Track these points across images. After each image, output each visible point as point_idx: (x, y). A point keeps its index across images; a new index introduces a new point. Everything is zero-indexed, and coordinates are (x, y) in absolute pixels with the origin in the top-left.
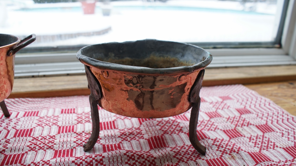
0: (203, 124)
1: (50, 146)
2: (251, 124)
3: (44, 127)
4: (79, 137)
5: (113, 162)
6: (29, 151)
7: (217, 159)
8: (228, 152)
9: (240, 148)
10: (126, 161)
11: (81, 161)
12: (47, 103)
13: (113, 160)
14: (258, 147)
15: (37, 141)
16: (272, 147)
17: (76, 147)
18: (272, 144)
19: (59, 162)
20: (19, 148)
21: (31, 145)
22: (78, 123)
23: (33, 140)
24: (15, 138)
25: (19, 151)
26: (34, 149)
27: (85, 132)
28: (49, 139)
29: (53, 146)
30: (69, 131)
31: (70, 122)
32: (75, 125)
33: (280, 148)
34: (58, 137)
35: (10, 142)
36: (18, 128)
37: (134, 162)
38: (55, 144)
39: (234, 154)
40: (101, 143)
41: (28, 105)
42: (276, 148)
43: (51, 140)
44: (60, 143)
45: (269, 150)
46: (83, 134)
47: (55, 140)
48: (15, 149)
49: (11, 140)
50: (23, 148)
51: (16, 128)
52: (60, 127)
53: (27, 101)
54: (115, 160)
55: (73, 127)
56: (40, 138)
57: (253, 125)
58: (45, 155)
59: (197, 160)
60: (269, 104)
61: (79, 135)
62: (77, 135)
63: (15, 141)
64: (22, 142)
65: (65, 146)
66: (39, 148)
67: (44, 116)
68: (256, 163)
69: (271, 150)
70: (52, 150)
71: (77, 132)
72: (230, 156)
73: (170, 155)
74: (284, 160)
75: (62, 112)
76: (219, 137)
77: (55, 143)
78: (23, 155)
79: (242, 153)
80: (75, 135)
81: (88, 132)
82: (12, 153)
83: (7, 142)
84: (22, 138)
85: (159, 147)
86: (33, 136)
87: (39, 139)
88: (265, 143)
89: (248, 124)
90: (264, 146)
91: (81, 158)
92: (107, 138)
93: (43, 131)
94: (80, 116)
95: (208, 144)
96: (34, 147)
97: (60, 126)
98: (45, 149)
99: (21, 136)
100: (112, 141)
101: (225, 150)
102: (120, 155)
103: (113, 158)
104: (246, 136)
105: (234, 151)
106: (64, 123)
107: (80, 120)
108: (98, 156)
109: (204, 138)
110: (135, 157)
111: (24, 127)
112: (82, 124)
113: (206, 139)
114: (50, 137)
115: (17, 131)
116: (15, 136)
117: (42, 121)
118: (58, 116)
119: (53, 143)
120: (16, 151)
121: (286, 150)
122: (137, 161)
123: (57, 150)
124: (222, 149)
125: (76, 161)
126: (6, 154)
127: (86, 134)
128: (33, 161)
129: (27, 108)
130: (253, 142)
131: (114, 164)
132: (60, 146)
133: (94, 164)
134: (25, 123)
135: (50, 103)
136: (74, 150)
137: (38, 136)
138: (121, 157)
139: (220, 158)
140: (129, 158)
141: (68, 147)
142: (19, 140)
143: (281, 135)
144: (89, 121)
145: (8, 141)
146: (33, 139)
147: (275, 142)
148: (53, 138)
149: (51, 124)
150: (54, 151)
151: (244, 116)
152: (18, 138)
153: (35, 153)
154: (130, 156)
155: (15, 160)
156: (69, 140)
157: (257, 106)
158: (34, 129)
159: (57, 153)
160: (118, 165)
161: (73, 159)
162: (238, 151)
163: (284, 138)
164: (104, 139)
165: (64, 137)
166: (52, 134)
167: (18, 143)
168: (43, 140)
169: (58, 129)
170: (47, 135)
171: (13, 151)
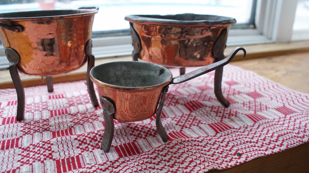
0: (196, 96)
1: (45, 128)
2: (241, 93)
3: (34, 112)
4: (75, 117)
5: (117, 135)
6: (24, 135)
7: (218, 123)
8: (227, 116)
9: (236, 112)
10: (131, 132)
11: (84, 137)
12: (30, 92)
14: (252, 110)
15: (30, 126)
16: (265, 109)
17: (74, 126)
18: (264, 106)
19: (61, 140)
20: (11, 134)
21: (24, 129)
22: (70, 106)
24: (4, 125)
25: (12, 136)
26: (29, 133)
27: (80, 112)
29: (48, 128)
30: (63, 113)
31: (62, 106)
32: (67, 107)
33: (272, 109)
34: (51, 120)
36: (5, 116)
37: (139, 132)
38: (51, 126)
39: (233, 117)
40: (99, 120)
41: (9, 95)
42: (268, 109)
43: (45, 123)
44: (56, 125)
45: (263, 111)
46: (79, 114)
47: (50, 123)
48: (8, 135)
50: (17, 133)
51: (2, 117)
52: (51, 112)
53: (7, 92)
55: (66, 110)
57: (244, 93)
58: (42, 137)
59: (199, 125)
60: (254, 76)
62: (72, 116)
63: (5, 127)
64: (13, 128)
65: (62, 126)
66: (34, 131)
67: (31, 103)
68: (254, 122)
69: (265, 111)
70: (49, 131)
71: (72, 113)
72: (229, 120)
73: (172, 124)
74: (278, 118)
75: (50, 98)
76: (215, 105)
77: (50, 125)
78: (18, 139)
79: (240, 115)
80: (70, 116)
81: (84, 112)
82: (5, 139)
84: (12, 124)
87: (32, 124)
88: (258, 106)
89: (239, 93)
90: (258, 109)
91: (83, 135)
93: (33, 116)
94: (70, 100)
95: (206, 111)
96: (29, 131)
97: (51, 110)
98: (41, 131)
99: (10, 122)
101: (223, 115)
102: (123, 128)
103: (117, 132)
104: (240, 102)
105: (233, 115)
106: (55, 107)
107: (71, 103)
108: (100, 131)
109: (202, 106)
110: (139, 128)
111: (12, 115)
112: (74, 107)
113: (203, 107)
114: (43, 121)
117: (30, 108)
118: (46, 102)
119: (48, 125)
120: (8, 137)
121: (278, 109)
122: (141, 131)
123: (55, 131)
124: (221, 115)
125: (79, 138)
127: (81, 115)
128: (31, 143)
129: (9, 99)
130: (247, 107)
131: (118, 137)
132: (57, 127)
133: (98, 138)
134: (11, 111)
135: (34, 91)
136: (72, 129)
137: (30, 121)
138: (125, 130)
139: (221, 122)
140: (132, 130)
141: (65, 127)
142: (9, 127)
143: (270, 99)
144: (81, 104)
146: (25, 124)
147: (266, 104)
148: (47, 122)
149: (41, 109)
150: (51, 132)
151: (233, 87)
152: (7, 126)
153: (31, 136)
155: (11, 145)
156: (64, 120)
157: (243, 78)
159: (55, 133)
160: (122, 137)
161: (76, 137)
162: (236, 114)
163: (273, 101)
164: (101, 116)
165: (58, 119)
166: (45, 117)
167: (8, 129)
168: (36, 124)
169: (50, 113)
170: (40, 119)
171: (5, 137)
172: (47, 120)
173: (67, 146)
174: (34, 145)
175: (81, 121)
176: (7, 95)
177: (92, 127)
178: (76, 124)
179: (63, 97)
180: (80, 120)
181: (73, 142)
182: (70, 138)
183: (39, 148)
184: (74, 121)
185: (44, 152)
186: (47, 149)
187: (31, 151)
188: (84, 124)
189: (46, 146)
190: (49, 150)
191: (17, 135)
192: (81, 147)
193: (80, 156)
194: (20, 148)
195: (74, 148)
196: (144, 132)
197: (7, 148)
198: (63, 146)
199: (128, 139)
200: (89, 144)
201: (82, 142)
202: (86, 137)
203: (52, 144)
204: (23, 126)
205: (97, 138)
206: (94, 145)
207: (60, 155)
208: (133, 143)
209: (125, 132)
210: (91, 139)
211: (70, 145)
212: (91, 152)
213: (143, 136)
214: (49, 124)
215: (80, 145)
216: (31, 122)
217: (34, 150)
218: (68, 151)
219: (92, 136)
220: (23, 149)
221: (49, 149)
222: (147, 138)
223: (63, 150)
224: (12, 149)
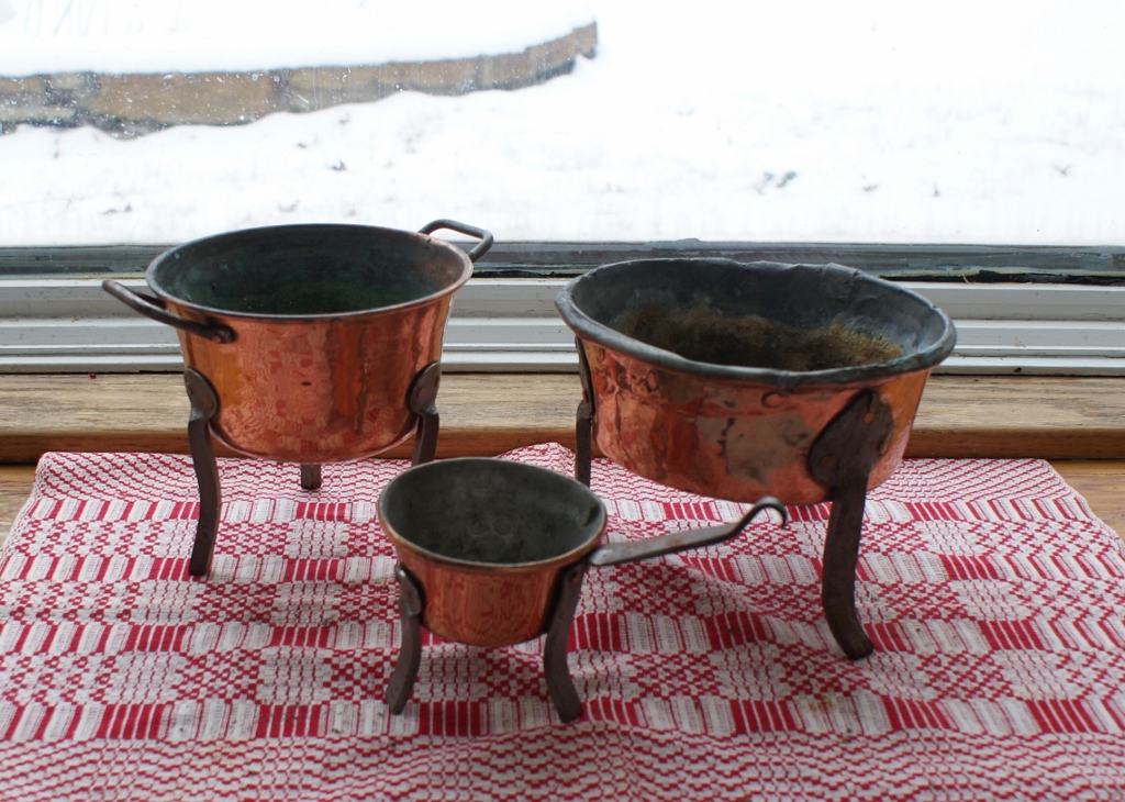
1: (259, 612)
3: (242, 556)
4: (351, 595)
5: (441, 674)
6: (201, 621)
7: (770, 703)
8: (816, 690)
9: (860, 682)
10: (483, 674)
11: (350, 660)
12: (245, 477)
13: (443, 669)
15: (220, 596)
17: (339, 624)
19: (288, 656)
20: (169, 611)
21: (204, 605)
22: (350, 555)
23: (207, 592)
24: (154, 581)
25: (169, 617)
26: (214, 617)
27: (371, 582)
28: (258, 593)
29: (268, 613)
30: (321, 577)
31: (327, 549)
32: (342, 558)
34: (284, 590)
35: (140, 591)
36: (159, 551)
37: (505, 677)
38: (275, 609)
39: (834, 697)
43: (263, 596)
44: (290, 608)
46: (366, 587)
47: (275, 599)
48: (159, 611)
49: (142, 584)
50: (182, 612)
51: (153, 553)
52: (291, 562)
54: (449, 668)
55: (335, 563)
56: (229, 588)
58: (245, 636)
61: (352, 590)
62: (345, 590)
63: (155, 588)
64: (176, 596)
65: (305, 616)
66: (229, 616)
67: (240, 522)
70: (266, 625)
71: (346, 581)
72: (816, 702)
73: (620, 675)
75: (300, 514)
77: (274, 605)
78: (182, 630)
80: (339, 589)
81: (382, 585)
82: (150, 623)
83: (133, 591)
84: (175, 584)
85: (595, 646)
86: (209, 581)
87: (227, 592)
91: (350, 653)
93: (237, 568)
94: (359, 532)
96: (214, 613)
97: (292, 557)
98: (245, 619)
99: (170, 576)
101: (806, 682)
102: (467, 657)
105: (838, 689)
106: (305, 550)
107: (358, 544)
111: (179, 550)
114: (260, 589)
115: (158, 561)
116: (153, 576)
117: (233, 538)
118: (285, 526)
119: (270, 605)
120: (159, 616)
122: (512, 677)
123: (282, 626)
125: (335, 661)
127: (372, 590)
128: (213, 648)
129: (180, 492)
132: (291, 616)
134: (178, 538)
135: (258, 477)
136: (332, 629)
137: (223, 582)
138: (469, 663)
139: (782, 703)
140: (491, 668)
141: (312, 620)
142: (166, 589)
145: (135, 587)
146: (208, 588)
148: (269, 593)
149: (262, 549)
150: (273, 629)
152: (162, 584)
153: (218, 628)
154: (496, 663)
156: (318, 599)
159: (282, 634)
160: (455, 681)
161: (329, 654)
162: (853, 687)
165: (303, 590)
166: (267, 580)
167: (163, 595)
168: (238, 596)
169: (285, 566)
170: (253, 583)
171: (151, 616)
172: (271, 589)
173: (301, 674)
174: (218, 655)
175: (362, 612)
176: (176, 475)
177: (386, 636)
178: (347, 616)
179: (341, 518)
180: (363, 607)
181: (317, 667)
182: (313, 656)
183: (227, 666)
184: (343, 607)
185: (239, 677)
186: (247, 673)
187: (208, 670)
188: (368, 622)
189: (247, 664)
190: (252, 677)
191: (183, 616)
192: (334, 685)
193: (324, 708)
194: (184, 655)
195: (315, 685)
196: (520, 682)
197: (153, 648)
198: (289, 673)
199: (468, 690)
200: (357, 683)
201: (342, 673)
202: (357, 660)
203: (263, 662)
204: (201, 592)
205: (383, 670)
206: (371, 687)
207: (274, 693)
208: (475, 706)
209: (468, 669)
210: (365, 670)
211: (307, 674)
212: (356, 703)
213: (513, 693)
214: (273, 602)
215: (335, 678)
216: (227, 586)
217: (215, 668)
218: (298, 689)
219: (372, 660)
220: (190, 658)
221: (253, 673)
222: (521, 699)
223: (286, 684)
224: (165, 653)
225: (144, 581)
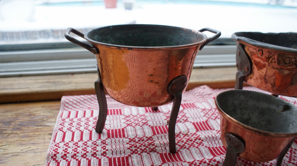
1: (151, 148)
3: (135, 127)
6: (132, 154)
15: (135, 143)
17: (180, 150)
20: (120, 151)
21: (131, 147)
23: (130, 142)
24: (110, 139)
25: (120, 153)
27: (182, 133)
29: (155, 148)
31: (161, 122)
32: (167, 125)
34: (155, 138)
35: (106, 143)
38: (156, 146)
40: (205, 145)
43: (150, 142)
44: (161, 146)
46: (181, 135)
47: (154, 142)
48: (116, 151)
50: (125, 151)
51: (106, 128)
56: (137, 139)
58: (151, 159)
61: (177, 136)
63: (111, 142)
64: (120, 144)
66: (142, 151)
67: (129, 115)
70: (156, 153)
75: (147, 111)
78: (127, 158)
81: (186, 133)
82: (115, 156)
84: (118, 139)
86: (129, 137)
87: (137, 141)
92: (209, 140)
93: (136, 131)
96: (136, 150)
97: (152, 125)
98: (148, 152)
99: (115, 136)
100: (215, 143)
106: (155, 123)
111: (114, 126)
114: (147, 139)
117: (130, 121)
118: (144, 115)
119: (154, 145)
120: (117, 154)
123: (162, 153)
126: (109, 157)
127: (184, 136)
132: (163, 149)
134: (112, 122)
136: (180, 153)
137: (133, 137)
142: (115, 141)
144: (180, 121)
145: (104, 142)
146: (130, 140)
148: (151, 140)
149: (141, 124)
150: (159, 154)
152: (113, 139)
153: (140, 156)
158: (125, 129)
159: (163, 156)
164: (205, 140)
165: (161, 138)
166: (148, 135)
167: (115, 144)
168: (141, 142)
169: (151, 129)
170: (144, 136)
171: (114, 153)
172: (151, 138)
175: (186, 145)
178: (182, 147)
179: (159, 111)
180: (185, 143)
184: (178, 143)
188: (190, 149)
225: (106, 139)
